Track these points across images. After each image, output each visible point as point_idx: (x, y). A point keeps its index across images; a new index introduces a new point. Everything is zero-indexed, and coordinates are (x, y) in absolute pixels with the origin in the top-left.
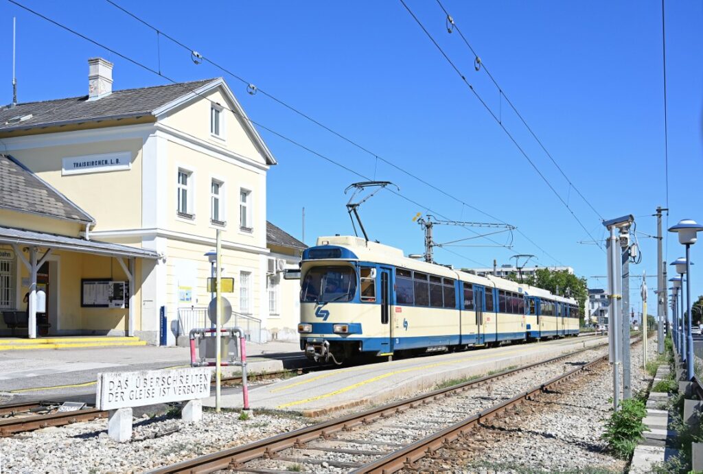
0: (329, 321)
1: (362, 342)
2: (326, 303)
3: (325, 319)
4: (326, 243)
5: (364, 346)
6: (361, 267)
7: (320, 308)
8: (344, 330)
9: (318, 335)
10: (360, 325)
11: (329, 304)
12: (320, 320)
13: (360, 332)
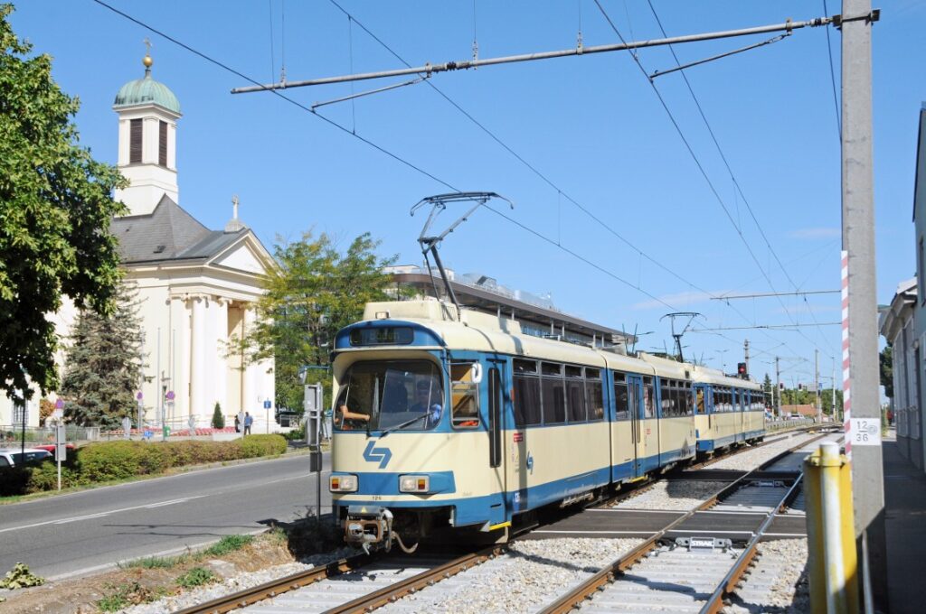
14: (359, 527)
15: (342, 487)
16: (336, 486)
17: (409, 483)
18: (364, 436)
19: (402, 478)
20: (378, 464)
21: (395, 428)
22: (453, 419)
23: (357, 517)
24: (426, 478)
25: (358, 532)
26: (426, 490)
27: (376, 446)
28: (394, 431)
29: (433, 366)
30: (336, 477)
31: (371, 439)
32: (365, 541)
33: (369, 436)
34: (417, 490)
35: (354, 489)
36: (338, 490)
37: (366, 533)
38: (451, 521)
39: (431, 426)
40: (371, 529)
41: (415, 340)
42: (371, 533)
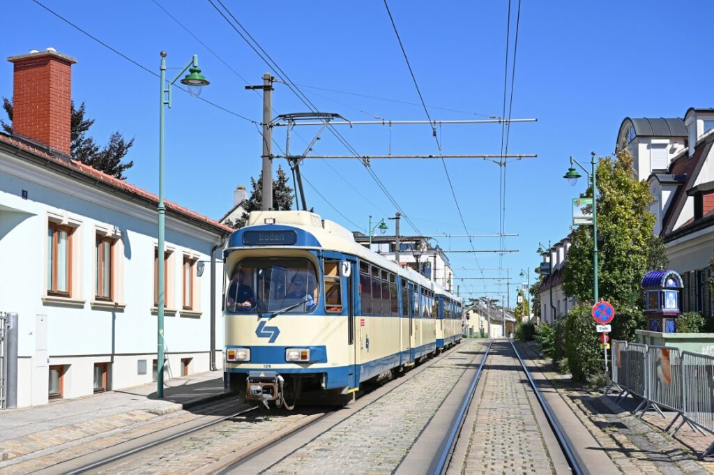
0: (279, 342)
1: (326, 374)
2: (273, 316)
3: (272, 341)
4: (271, 222)
5: (329, 381)
6: (325, 259)
7: (263, 323)
8: (304, 357)
9: (261, 366)
10: (324, 348)
11: (278, 317)
12: (264, 342)
13: (324, 360)
14: (259, 388)
15: (237, 357)
16: (232, 357)
17: (293, 354)
18: (256, 317)
19: (288, 350)
20: (269, 339)
21: (283, 310)
22: (326, 305)
23: (257, 380)
24: (308, 350)
25: (258, 392)
26: (308, 360)
27: (267, 325)
28: (281, 313)
29: (309, 262)
30: (232, 350)
31: (263, 319)
32: (264, 399)
33: (260, 316)
34: (300, 360)
35: (248, 359)
36: (234, 360)
37: (264, 393)
38: (323, 385)
39: (309, 310)
40: (268, 390)
41: (298, 242)
42: (268, 393)
